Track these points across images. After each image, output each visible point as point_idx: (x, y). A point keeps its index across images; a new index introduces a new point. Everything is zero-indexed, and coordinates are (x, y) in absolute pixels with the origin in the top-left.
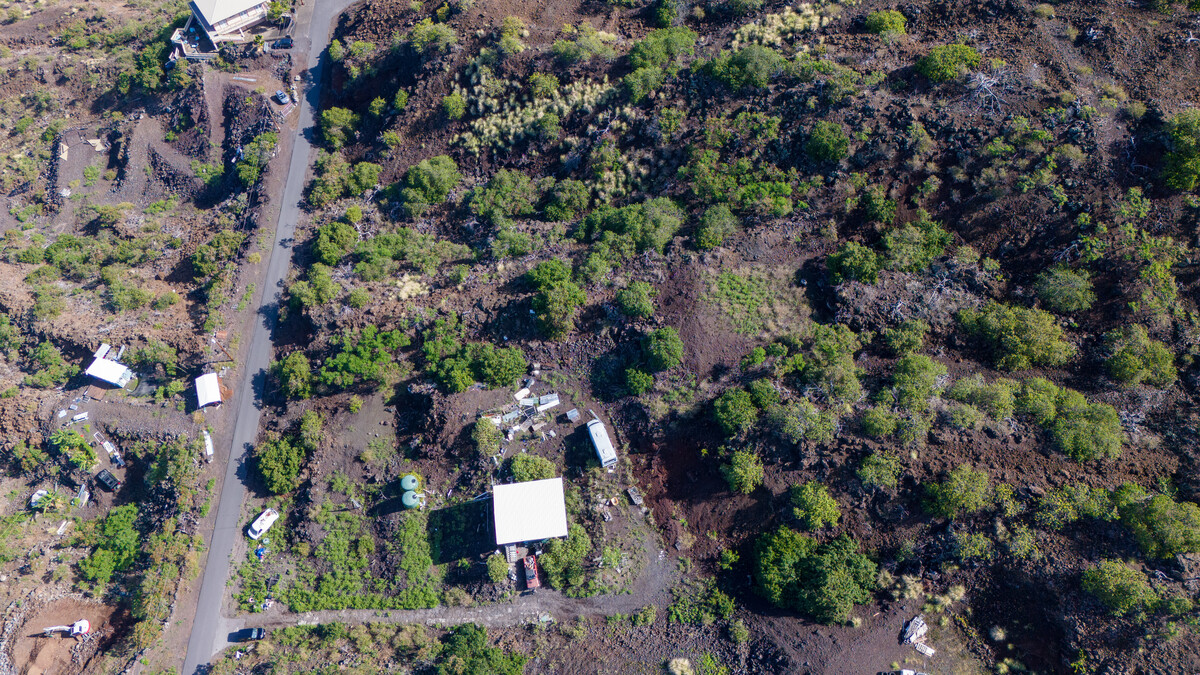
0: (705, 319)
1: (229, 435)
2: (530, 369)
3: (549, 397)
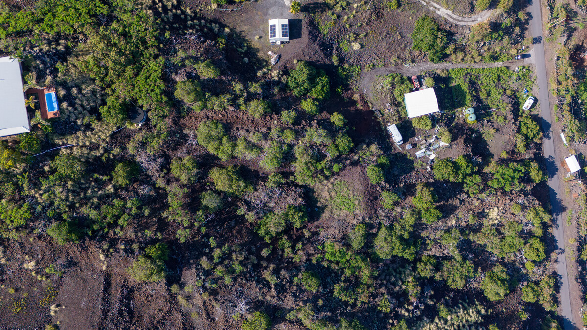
0: (360, 187)
1: (556, 143)
2: (432, 168)
3: (421, 156)
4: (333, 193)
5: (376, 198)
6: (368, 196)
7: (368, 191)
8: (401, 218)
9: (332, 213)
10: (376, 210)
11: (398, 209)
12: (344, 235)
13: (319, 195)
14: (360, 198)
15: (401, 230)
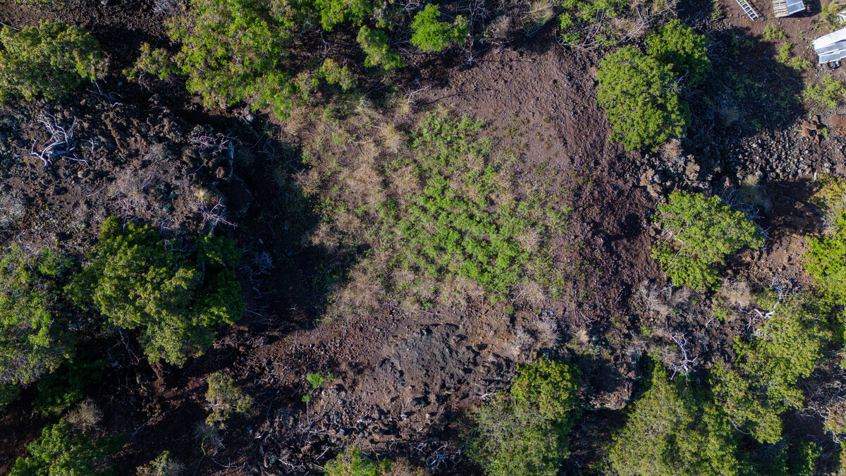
0: (553, 157)
4: (404, 181)
5: (632, 228)
6: (594, 213)
7: (598, 182)
8: (747, 337)
9: (389, 285)
10: (627, 292)
11: (738, 295)
12: (449, 416)
13: (324, 185)
14: (552, 219)
15: (744, 402)
